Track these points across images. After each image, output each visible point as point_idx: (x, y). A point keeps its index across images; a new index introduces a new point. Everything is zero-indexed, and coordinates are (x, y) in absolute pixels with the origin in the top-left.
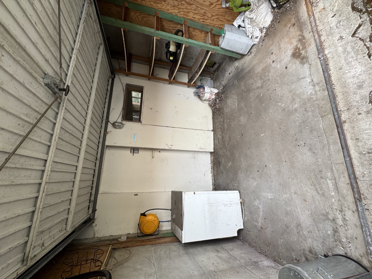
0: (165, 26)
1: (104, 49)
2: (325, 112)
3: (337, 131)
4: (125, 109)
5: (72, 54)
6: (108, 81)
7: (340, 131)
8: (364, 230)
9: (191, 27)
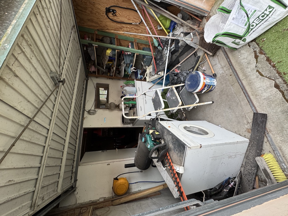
0: (122, 44)
1: (82, 60)
2: (233, 82)
3: (243, 92)
4: (96, 101)
5: (65, 61)
6: (84, 82)
7: (245, 92)
8: (275, 153)
9: (139, 43)
